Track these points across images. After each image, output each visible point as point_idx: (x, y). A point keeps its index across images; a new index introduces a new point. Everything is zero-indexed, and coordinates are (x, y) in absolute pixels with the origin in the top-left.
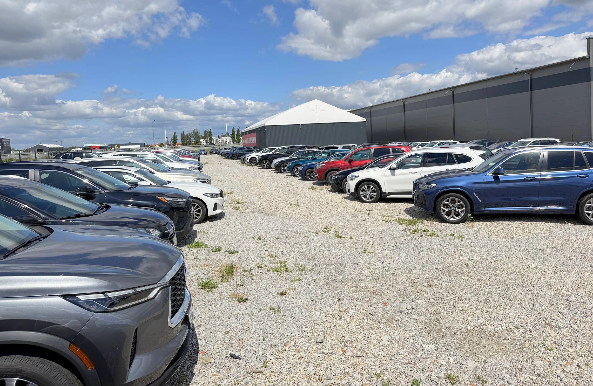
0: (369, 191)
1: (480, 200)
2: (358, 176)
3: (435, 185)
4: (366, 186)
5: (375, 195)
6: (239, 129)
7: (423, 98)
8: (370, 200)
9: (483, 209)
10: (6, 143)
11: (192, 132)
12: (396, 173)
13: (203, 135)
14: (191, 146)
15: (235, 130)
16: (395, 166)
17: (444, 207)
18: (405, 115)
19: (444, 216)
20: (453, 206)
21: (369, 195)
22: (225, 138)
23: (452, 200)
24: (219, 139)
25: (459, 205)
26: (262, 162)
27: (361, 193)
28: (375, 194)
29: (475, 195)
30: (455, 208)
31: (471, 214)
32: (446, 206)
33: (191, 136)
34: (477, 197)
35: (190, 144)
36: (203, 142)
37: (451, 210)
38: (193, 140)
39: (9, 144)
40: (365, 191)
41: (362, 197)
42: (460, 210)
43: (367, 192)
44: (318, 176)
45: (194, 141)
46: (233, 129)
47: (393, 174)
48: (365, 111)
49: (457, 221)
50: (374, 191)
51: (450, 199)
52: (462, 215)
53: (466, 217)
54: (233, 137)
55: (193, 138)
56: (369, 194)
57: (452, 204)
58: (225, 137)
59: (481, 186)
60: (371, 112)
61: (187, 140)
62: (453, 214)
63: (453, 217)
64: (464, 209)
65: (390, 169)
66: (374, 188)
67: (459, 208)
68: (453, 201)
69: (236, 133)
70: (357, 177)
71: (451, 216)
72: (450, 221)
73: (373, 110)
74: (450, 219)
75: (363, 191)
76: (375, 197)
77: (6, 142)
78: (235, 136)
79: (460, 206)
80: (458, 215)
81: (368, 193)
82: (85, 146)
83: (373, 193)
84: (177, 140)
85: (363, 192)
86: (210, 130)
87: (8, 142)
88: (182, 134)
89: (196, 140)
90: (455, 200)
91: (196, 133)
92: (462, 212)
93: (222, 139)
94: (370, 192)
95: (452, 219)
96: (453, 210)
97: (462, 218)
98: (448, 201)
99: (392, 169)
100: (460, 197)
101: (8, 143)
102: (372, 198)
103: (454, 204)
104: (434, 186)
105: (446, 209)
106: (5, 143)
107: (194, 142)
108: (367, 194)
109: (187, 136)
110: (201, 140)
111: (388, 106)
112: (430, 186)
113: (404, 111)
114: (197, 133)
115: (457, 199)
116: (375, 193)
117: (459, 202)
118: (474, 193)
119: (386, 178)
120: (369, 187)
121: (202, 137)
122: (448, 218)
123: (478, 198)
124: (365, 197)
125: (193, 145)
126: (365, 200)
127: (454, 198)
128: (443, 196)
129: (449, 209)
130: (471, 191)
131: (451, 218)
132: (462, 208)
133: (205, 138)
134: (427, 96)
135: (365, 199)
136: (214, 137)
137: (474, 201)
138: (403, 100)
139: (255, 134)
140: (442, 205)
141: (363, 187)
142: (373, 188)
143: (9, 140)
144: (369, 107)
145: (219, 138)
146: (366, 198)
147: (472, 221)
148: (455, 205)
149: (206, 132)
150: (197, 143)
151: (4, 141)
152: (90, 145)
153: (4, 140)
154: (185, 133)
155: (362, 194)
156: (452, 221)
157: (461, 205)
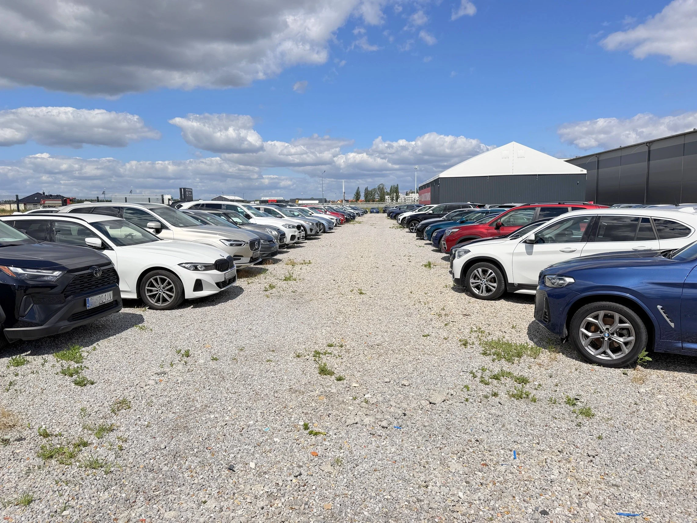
0: (484, 278)
1: (672, 325)
2: (469, 251)
3: (572, 280)
4: (480, 270)
5: (494, 287)
7: (681, 141)
8: (485, 294)
9: (680, 345)
11: (376, 187)
12: (534, 250)
13: (389, 191)
14: (374, 203)
16: (533, 237)
17: (587, 328)
18: (650, 166)
19: (586, 348)
20: (607, 329)
21: (484, 286)
23: (606, 316)
24: (406, 197)
25: (623, 329)
26: (410, 224)
27: (472, 280)
28: (495, 285)
29: (661, 311)
30: (613, 334)
31: (647, 353)
32: (593, 328)
33: (375, 192)
34: (665, 315)
35: (374, 201)
36: (388, 199)
37: (603, 338)
38: (377, 197)
39: (192, 194)
40: (479, 279)
41: (473, 288)
42: (621, 340)
43: (481, 280)
44: (446, 246)
47: (530, 253)
48: (589, 160)
49: (612, 363)
50: (493, 280)
51: (602, 313)
52: (626, 350)
53: (635, 358)
55: (377, 195)
56: (485, 284)
57: (605, 324)
58: (413, 194)
59: (678, 291)
60: (598, 161)
61: (370, 197)
62: (605, 347)
63: (604, 353)
64: (632, 338)
65: (525, 242)
66: (494, 274)
67: (621, 335)
68: (608, 320)
70: (467, 252)
71: (601, 350)
72: (597, 360)
73: (601, 158)
74: (599, 356)
75: (475, 277)
76: (494, 289)
77: (188, 191)
79: (625, 332)
80: (616, 349)
81: (484, 282)
82: (262, 199)
83: (492, 282)
84: (360, 196)
85: (474, 279)
86: (397, 185)
87: (190, 191)
88: (366, 189)
89: (380, 197)
90: (613, 316)
91: (381, 189)
92: (626, 344)
93: (410, 196)
94: (487, 281)
95: (603, 357)
96: (606, 339)
97: (626, 359)
98: (596, 317)
99: (530, 243)
100: (625, 312)
101: (190, 193)
102: (488, 290)
103: (611, 325)
104: (570, 284)
105: (590, 334)
106: (187, 193)
107: (378, 199)
108: (482, 284)
109: (371, 191)
110: (387, 197)
111: (624, 153)
112: (562, 282)
113: (649, 160)
114: (383, 188)
115: (617, 316)
116: (495, 282)
117: (621, 321)
118: (659, 307)
119: (516, 258)
120: (485, 272)
121: (387, 193)
122: (593, 353)
123: (668, 320)
124: (478, 287)
125: (377, 202)
126: (478, 293)
127: (610, 313)
128: (587, 307)
129: (597, 335)
130: (652, 300)
131: (600, 354)
132: (629, 336)
133: (390, 195)
134: (687, 137)
135: (476, 291)
136: (401, 193)
137: (655, 323)
138: (648, 144)
139: (430, 189)
140: (584, 323)
141: (475, 271)
142: (491, 273)
144: (596, 154)
145: (407, 195)
146: (479, 289)
147: (647, 365)
148: (612, 329)
149: (393, 188)
150: (382, 200)
152: (267, 199)
153: (186, 190)
154: (370, 189)
155: (473, 283)
156: (602, 362)
157: (627, 329)
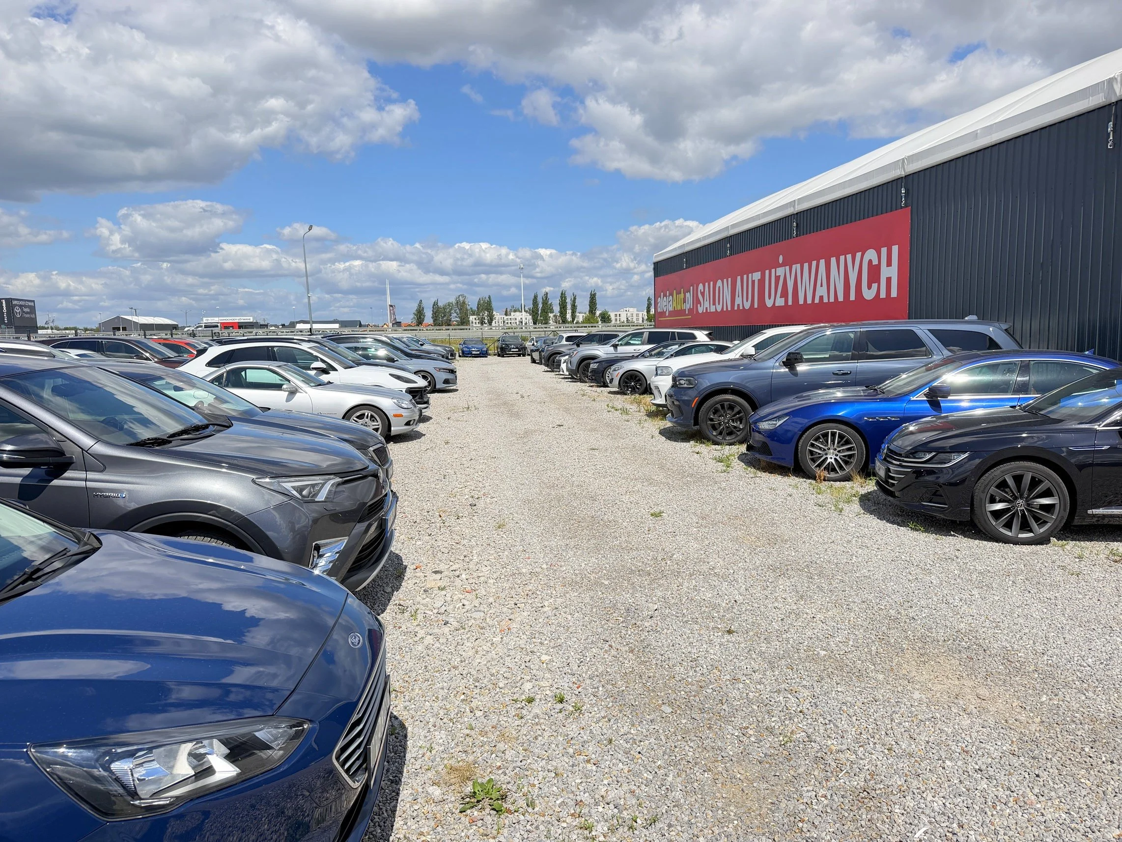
6: (547, 297)
10: (22, 310)
11: (453, 300)
13: (475, 308)
15: (540, 301)
22: (518, 316)
24: (506, 317)
33: (452, 309)
35: (448, 325)
36: (474, 321)
38: (455, 318)
45: (458, 319)
46: (536, 297)
54: (534, 313)
55: (455, 315)
58: (517, 313)
61: (443, 317)
69: (540, 306)
77: (21, 306)
78: (538, 311)
84: (424, 316)
86: (489, 297)
87: (29, 307)
88: (435, 304)
89: (460, 318)
91: (461, 305)
93: (512, 317)
101: (27, 310)
106: (17, 310)
107: (457, 321)
109: (444, 308)
110: (472, 318)
114: (464, 302)
121: (472, 311)
125: (454, 326)
133: (478, 315)
136: (497, 311)
139: (901, 219)
143: (32, 304)
145: (506, 315)
149: (482, 302)
150: (463, 323)
151: (16, 305)
153: (15, 302)
154: (441, 304)
